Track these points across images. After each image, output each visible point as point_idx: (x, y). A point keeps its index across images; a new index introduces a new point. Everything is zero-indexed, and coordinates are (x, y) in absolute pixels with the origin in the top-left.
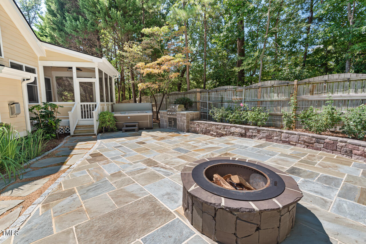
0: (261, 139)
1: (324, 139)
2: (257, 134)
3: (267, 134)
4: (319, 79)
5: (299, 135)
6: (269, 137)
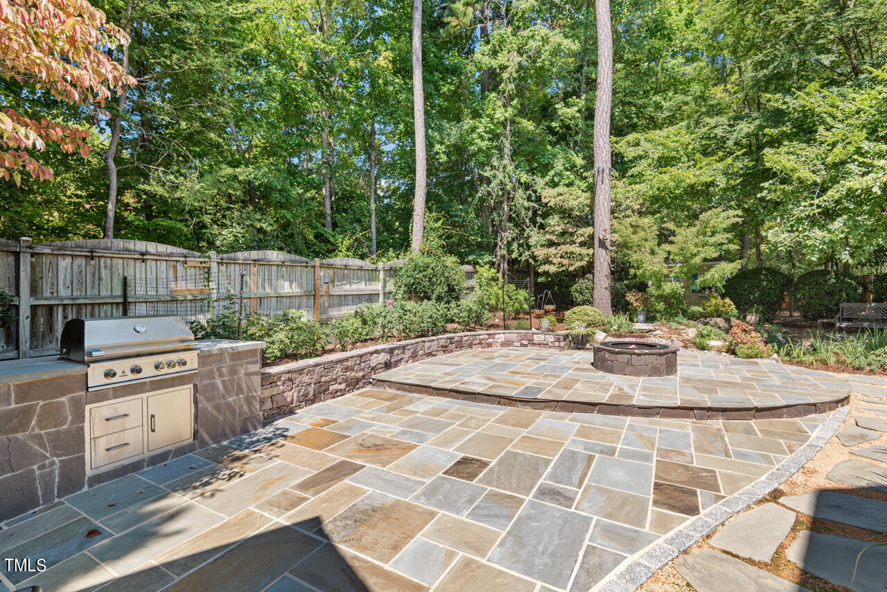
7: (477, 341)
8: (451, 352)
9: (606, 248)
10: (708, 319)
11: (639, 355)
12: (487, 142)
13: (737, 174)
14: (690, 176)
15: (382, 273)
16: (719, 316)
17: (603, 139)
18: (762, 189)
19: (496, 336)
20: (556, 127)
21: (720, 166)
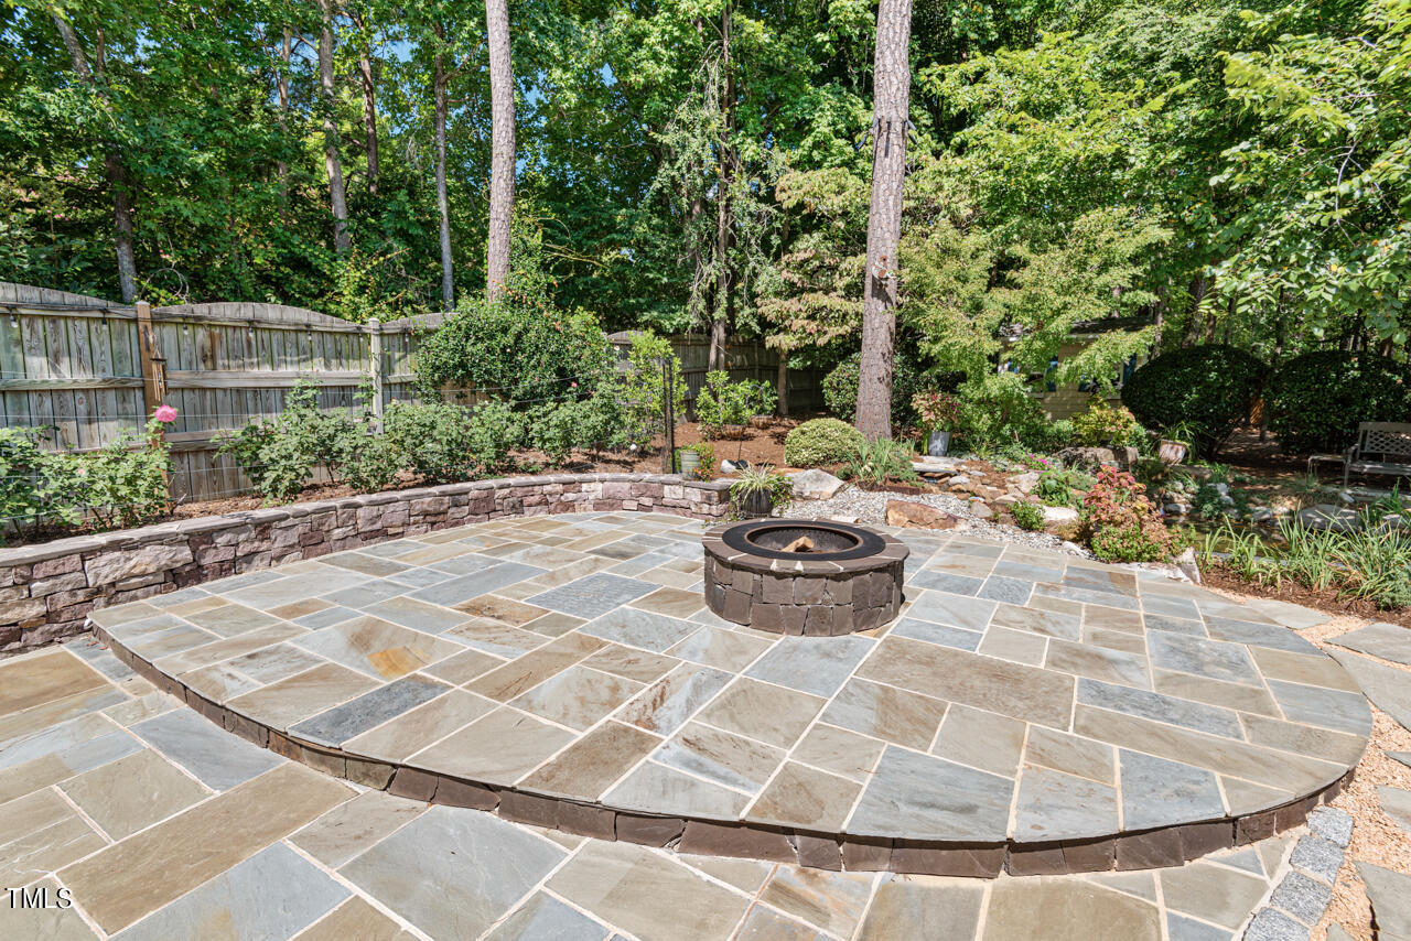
0: (279, 558)
1: (466, 493)
2: (256, 544)
3: (300, 529)
4: (228, 313)
5: (408, 499)
6: (311, 537)
7: (536, 498)
8: (456, 524)
9: (887, 299)
10: (1081, 450)
11: (780, 576)
12: (665, 68)
13: (1175, 139)
14: (1070, 141)
15: (375, 341)
16: (1103, 444)
17: (893, 53)
18: (1224, 164)
19: (585, 487)
20: (825, 43)
21: (1139, 116)
